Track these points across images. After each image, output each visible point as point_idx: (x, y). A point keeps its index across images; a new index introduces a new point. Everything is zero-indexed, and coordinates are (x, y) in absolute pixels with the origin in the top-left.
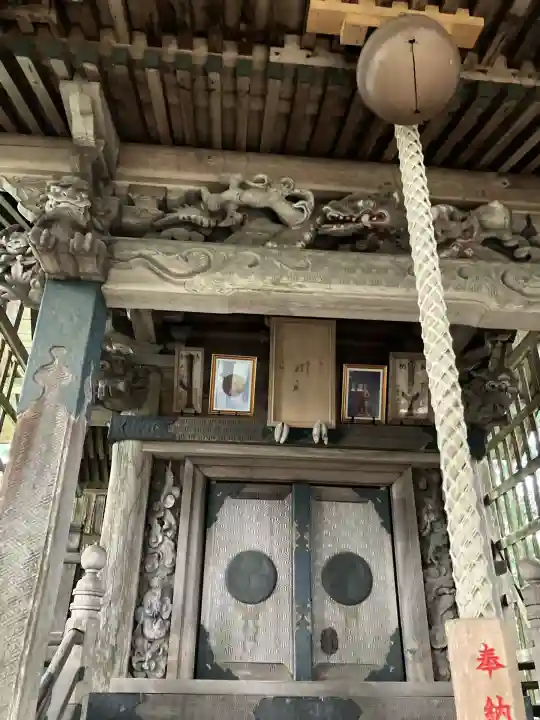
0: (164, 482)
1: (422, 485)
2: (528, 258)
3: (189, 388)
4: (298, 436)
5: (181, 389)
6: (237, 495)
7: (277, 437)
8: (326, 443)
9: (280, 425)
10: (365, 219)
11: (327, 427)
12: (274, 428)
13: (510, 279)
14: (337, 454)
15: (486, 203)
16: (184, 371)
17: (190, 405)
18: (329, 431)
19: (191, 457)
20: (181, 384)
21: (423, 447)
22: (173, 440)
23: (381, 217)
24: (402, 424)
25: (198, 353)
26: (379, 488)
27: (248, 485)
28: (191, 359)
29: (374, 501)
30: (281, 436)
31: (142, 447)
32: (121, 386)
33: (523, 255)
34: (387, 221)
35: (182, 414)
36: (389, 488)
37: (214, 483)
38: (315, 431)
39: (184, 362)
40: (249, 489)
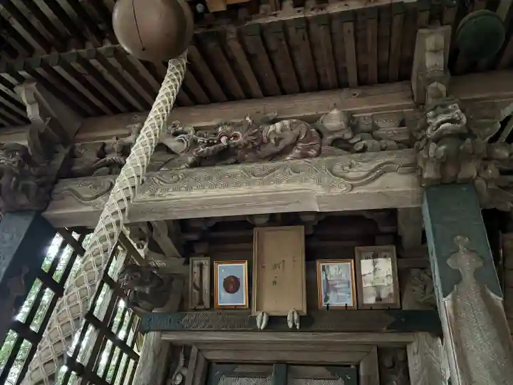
0: (177, 364)
1: (388, 363)
2: (364, 150)
3: (200, 290)
4: (275, 322)
5: (195, 291)
6: (230, 374)
7: (258, 324)
8: (298, 327)
9: (261, 314)
10: (223, 139)
11: (298, 314)
12: (256, 317)
13: (337, 168)
14: (309, 337)
15: (327, 114)
16: (197, 276)
17: (201, 303)
18: (301, 318)
19: (197, 343)
20: (194, 285)
21: (385, 329)
22: (183, 330)
23: (236, 137)
24: (371, 309)
25: (206, 262)
26: (349, 366)
27: (239, 366)
28: (201, 266)
29: (344, 379)
30: (262, 322)
31: (161, 336)
32: (147, 290)
33: (360, 148)
34: (241, 139)
35: (195, 310)
36: (358, 366)
37: (214, 364)
38: (289, 318)
39: (196, 269)
40: (239, 369)
